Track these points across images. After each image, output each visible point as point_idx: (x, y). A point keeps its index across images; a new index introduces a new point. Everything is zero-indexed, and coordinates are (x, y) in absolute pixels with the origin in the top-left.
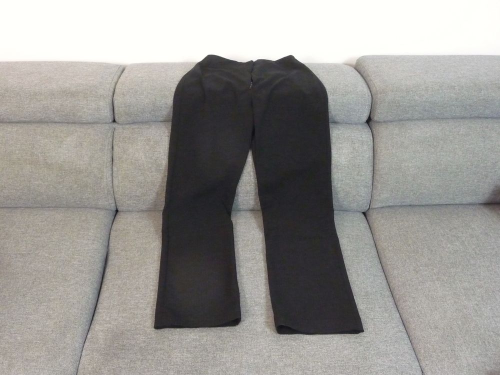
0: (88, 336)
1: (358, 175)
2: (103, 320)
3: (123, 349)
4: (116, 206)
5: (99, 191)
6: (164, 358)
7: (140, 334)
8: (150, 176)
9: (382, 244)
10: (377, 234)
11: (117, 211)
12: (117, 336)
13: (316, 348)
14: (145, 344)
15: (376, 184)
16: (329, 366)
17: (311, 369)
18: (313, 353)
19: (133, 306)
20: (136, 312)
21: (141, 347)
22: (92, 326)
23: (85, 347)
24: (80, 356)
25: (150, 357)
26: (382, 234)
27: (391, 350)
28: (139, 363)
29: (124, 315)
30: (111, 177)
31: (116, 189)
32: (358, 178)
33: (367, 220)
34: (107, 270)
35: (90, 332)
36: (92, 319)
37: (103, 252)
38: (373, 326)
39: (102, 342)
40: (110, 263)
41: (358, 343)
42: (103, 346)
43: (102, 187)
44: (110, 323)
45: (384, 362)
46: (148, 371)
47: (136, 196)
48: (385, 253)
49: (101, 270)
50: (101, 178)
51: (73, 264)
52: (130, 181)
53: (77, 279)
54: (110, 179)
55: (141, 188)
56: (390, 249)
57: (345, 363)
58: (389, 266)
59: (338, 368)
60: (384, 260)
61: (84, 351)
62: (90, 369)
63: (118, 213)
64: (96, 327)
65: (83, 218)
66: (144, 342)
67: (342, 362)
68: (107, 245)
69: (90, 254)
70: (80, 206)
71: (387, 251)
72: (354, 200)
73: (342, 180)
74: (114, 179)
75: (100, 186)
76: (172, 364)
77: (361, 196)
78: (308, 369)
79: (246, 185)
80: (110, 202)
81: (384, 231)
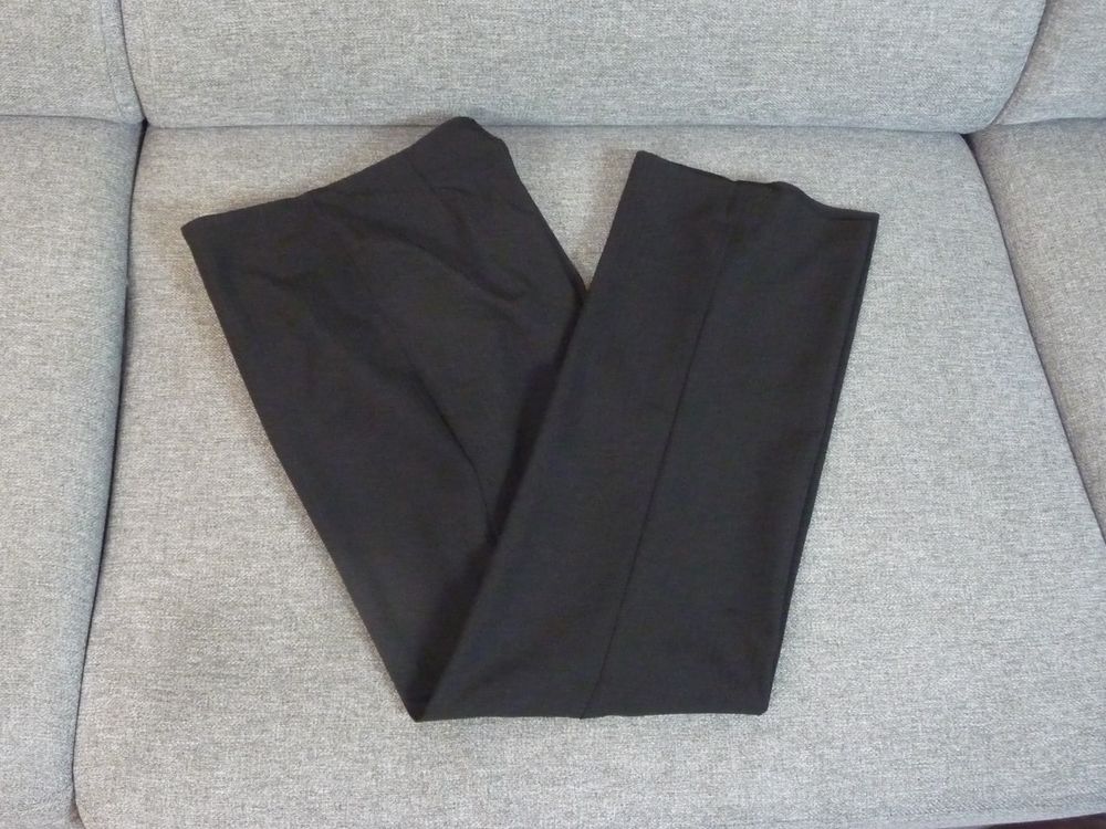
0: (97, 619)
1: (994, 17)
2: (145, 560)
3: (219, 676)
4: (142, 109)
5: (79, 63)
6: (360, 712)
7: (273, 622)
8: (258, 12)
9: (1041, 266)
10: (1021, 225)
11: (145, 124)
12: (197, 624)
13: (854, 668)
14: (291, 659)
15: (1047, 50)
16: (893, 730)
17: (838, 743)
18: (842, 684)
19: (236, 513)
20: (251, 535)
21: (280, 671)
22: (105, 582)
23: (89, 663)
24: (76, 699)
25: (311, 708)
26: (1040, 227)
27: (1087, 669)
28: (277, 729)
29: (211, 544)
30: (115, 14)
31: (137, 58)
32: (994, 27)
33: (979, 166)
34: (136, 364)
35: (101, 603)
36: (103, 554)
37: (114, 298)
38: (1028, 582)
39: (144, 645)
40: (141, 336)
41: (984, 645)
42: (151, 662)
43: (87, 49)
44: (167, 574)
45: (1066, 713)
46: (310, 758)
47: (212, 83)
48: (1052, 298)
49: (113, 366)
50: (80, 20)
51: (15, 354)
52: (185, 29)
53: (33, 415)
54: (112, 23)
55: (228, 53)
56: (1068, 285)
57: (947, 719)
58: (1066, 351)
59: (925, 737)
60: (1045, 324)
61: (87, 678)
62: (114, 748)
63: (150, 133)
64: (120, 586)
65: (33, 165)
66: (290, 649)
67: (938, 717)
68: (123, 264)
69: (69, 312)
70: (15, 112)
71: (1060, 295)
72: (955, 100)
73: (936, 36)
74: (128, 22)
75: (80, 49)
76: (388, 731)
77: (985, 89)
78: (829, 742)
79: (600, 49)
80: (120, 101)
81: (1046, 216)
